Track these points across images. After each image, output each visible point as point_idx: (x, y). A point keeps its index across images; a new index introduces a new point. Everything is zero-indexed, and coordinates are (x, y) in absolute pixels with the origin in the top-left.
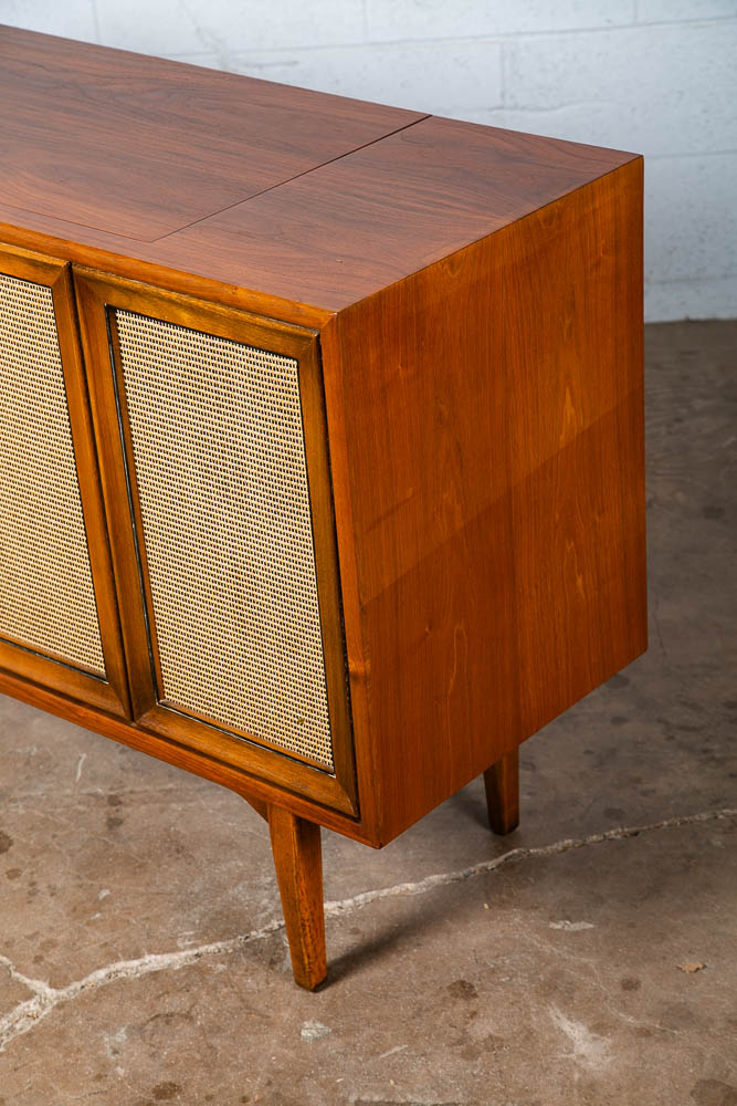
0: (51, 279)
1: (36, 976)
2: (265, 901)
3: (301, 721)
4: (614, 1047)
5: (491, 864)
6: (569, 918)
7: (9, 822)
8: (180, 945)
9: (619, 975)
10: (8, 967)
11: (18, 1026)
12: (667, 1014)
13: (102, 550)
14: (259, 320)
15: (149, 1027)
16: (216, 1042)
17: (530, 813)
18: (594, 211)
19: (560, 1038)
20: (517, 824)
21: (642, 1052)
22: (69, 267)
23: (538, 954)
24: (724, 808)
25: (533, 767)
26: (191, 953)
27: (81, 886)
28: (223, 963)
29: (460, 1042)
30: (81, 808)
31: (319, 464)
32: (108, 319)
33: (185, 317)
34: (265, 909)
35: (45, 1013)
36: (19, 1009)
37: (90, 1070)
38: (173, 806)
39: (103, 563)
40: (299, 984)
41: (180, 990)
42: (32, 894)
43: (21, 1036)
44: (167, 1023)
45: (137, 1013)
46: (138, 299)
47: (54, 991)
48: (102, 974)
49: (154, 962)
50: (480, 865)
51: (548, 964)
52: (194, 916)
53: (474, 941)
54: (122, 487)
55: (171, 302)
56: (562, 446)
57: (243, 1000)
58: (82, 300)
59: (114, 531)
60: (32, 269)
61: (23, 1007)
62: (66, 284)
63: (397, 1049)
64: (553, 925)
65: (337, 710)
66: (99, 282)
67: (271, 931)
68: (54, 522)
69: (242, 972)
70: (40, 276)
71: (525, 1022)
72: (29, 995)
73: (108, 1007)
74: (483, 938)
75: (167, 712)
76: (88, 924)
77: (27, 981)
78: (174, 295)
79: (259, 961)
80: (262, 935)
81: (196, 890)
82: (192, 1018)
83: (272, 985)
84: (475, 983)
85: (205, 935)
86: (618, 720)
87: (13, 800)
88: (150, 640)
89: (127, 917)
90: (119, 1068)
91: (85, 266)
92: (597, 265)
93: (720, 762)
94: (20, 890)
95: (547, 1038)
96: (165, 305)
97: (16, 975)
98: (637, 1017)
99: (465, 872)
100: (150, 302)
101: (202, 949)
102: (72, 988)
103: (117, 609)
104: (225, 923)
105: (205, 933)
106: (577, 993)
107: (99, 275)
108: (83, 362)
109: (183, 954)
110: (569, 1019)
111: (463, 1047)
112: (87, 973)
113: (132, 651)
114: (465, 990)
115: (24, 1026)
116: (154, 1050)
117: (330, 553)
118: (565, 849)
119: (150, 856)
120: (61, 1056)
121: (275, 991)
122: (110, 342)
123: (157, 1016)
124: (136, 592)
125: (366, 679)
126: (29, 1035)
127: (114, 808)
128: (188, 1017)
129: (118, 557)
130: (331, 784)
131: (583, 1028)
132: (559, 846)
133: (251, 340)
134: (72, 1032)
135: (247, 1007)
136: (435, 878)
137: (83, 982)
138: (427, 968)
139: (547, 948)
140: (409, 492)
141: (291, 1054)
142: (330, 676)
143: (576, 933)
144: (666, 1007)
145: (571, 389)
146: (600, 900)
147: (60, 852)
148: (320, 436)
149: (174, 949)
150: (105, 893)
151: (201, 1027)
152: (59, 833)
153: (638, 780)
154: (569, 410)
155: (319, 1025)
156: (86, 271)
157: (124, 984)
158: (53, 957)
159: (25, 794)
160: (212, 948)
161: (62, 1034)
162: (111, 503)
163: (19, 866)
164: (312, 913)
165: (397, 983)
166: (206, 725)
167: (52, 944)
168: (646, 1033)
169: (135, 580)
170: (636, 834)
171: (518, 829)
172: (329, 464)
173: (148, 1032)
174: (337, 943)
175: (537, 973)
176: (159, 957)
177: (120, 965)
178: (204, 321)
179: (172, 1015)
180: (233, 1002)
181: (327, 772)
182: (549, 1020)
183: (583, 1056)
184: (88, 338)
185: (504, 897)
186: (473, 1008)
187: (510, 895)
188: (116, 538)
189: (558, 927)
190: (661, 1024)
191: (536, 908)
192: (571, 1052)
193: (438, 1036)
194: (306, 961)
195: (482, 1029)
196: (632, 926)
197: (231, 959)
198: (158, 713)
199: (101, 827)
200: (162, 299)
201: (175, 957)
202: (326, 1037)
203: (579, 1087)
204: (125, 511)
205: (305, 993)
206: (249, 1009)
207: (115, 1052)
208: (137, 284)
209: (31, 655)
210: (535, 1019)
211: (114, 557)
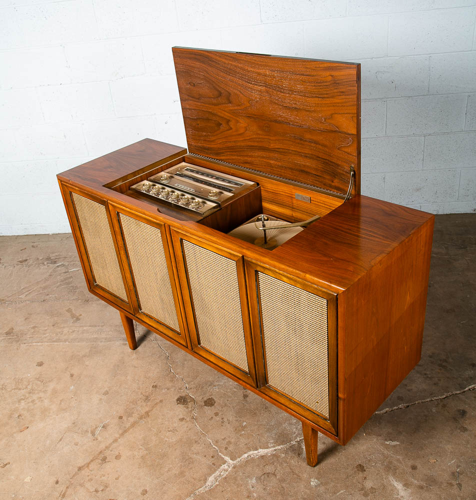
0: (236, 259)
1: (226, 455)
3: (318, 402)
4: (412, 493)
6: (391, 440)
7: (214, 394)
8: (269, 446)
9: (410, 463)
10: (217, 451)
11: (222, 474)
12: (427, 480)
13: (250, 340)
15: (262, 478)
16: (284, 485)
19: (394, 489)
21: (421, 495)
22: (243, 256)
23: (383, 454)
24: (434, 397)
26: (273, 449)
27: (237, 420)
28: (283, 453)
29: (362, 489)
30: (235, 390)
31: (333, 333)
32: (256, 274)
33: (285, 279)
34: (295, 433)
35: (230, 470)
36: (222, 467)
37: (245, 493)
40: (308, 464)
41: (271, 464)
42: (222, 422)
43: (223, 478)
44: (268, 476)
45: (258, 472)
46: (267, 271)
47: (232, 461)
48: (246, 455)
49: (262, 452)
51: (387, 458)
52: (273, 434)
53: (362, 448)
54: (258, 324)
55: (279, 274)
56: (405, 310)
57: (291, 469)
58: (247, 268)
60: (229, 255)
62: (241, 262)
63: (342, 491)
66: (252, 263)
67: (297, 442)
69: (289, 458)
70: (232, 257)
71: (382, 482)
72: (225, 462)
73: (249, 469)
74: (365, 447)
75: (269, 388)
76: (240, 436)
77: (223, 456)
78: (281, 272)
79: (295, 453)
80: (295, 443)
81: (273, 424)
82: (275, 475)
83: (300, 463)
84: (364, 465)
87: (215, 386)
88: (265, 368)
89: (252, 434)
90: (254, 494)
91: (248, 257)
93: (431, 378)
94: (219, 420)
95: (390, 489)
97: (220, 454)
98: (418, 481)
100: (272, 272)
101: (277, 448)
102: (237, 460)
104: (283, 438)
105: (277, 442)
106: (397, 471)
107: (254, 261)
108: (246, 285)
109: (271, 449)
110: (396, 481)
111: (363, 492)
112: (242, 455)
114: (361, 468)
115: (224, 474)
116: (265, 487)
117: (335, 360)
118: (386, 412)
119: (257, 410)
120: (236, 487)
121: (301, 466)
122: (256, 281)
123: (265, 474)
124: (261, 354)
125: (344, 400)
126: (226, 478)
127: (245, 391)
128: (274, 474)
130: (328, 423)
131: (401, 485)
132: (384, 411)
134: (239, 478)
135: (293, 472)
137: (241, 458)
138: (348, 459)
139: (386, 452)
140: (362, 339)
141: (308, 492)
143: (394, 446)
144: (426, 477)
145: (409, 291)
146: (400, 433)
147: (230, 407)
149: (268, 448)
150: (245, 423)
151: (278, 479)
152: (230, 399)
153: (406, 385)
154: (408, 298)
155: (316, 481)
156: (249, 259)
157: (253, 459)
158: (231, 448)
159: (218, 384)
160: (279, 447)
161: (235, 479)
162: (254, 328)
163: (218, 412)
165: (340, 464)
166: (283, 395)
167: (230, 442)
168: (421, 487)
170: (408, 406)
173: (262, 480)
175: (384, 462)
176: (263, 450)
177: (251, 452)
178: (291, 281)
179: (269, 473)
180: (288, 470)
181: (326, 419)
182: (389, 481)
183: (402, 497)
184: (248, 279)
185: (370, 431)
186: (365, 476)
187: (372, 430)
189: (388, 443)
190: (426, 484)
191: (381, 435)
192: (398, 495)
193: (355, 487)
195: (369, 484)
196: (412, 443)
197: (286, 452)
199: (242, 398)
200: (277, 272)
201: (268, 450)
202: (319, 485)
204: (259, 331)
205: (310, 467)
206: (294, 473)
207: (253, 487)
208: (268, 266)
210: (385, 481)
211: (254, 343)
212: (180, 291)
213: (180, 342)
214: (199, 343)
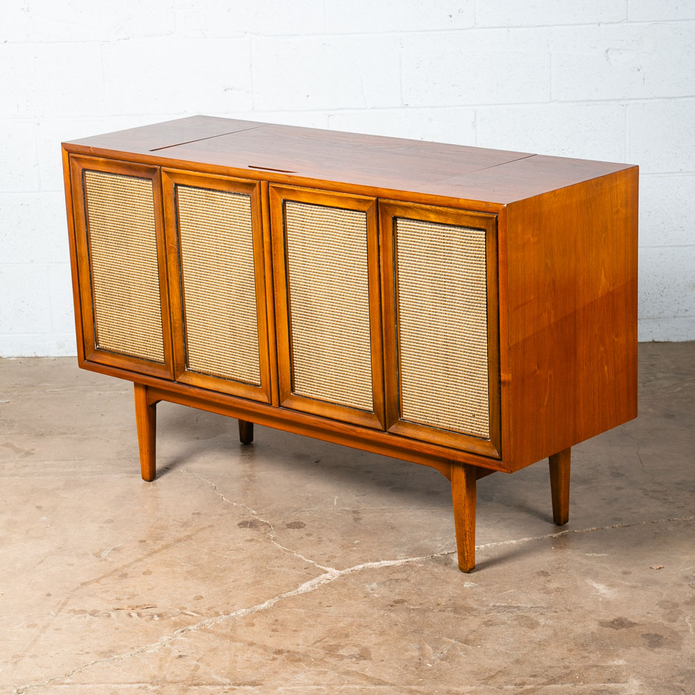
0: (367, 208)
1: (328, 566)
2: (440, 545)
3: (474, 416)
4: (619, 591)
5: (554, 535)
6: (595, 552)
7: (303, 518)
8: (398, 557)
9: (621, 570)
10: (313, 564)
11: (322, 582)
12: (645, 581)
13: (378, 340)
14: (469, 213)
15: (388, 583)
16: (422, 588)
17: (574, 519)
18: (617, 186)
19: (592, 588)
20: (567, 521)
21: (632, 593)
22: (377, 200)
23: (580, 563)
25: (575, 504)
26: (404, 561)
27: (344, 539)
28: (421, 564)
29: (543, 589)
30: (339, 514)
31: (493, 278)
32: (393, 224)
33: (433, 217)
34: (440, 547)
35: (335, 578)
36: (321, 576)
37: (361, 595)
38: (387, 514)
39: (378, 347)
40: (461, 570)
41: (401, 572)
42: (320, 541)
43: (325, 585)
44: (396, 582)
45: (381, 578)
46: (410, 211)
47: (338, 571)
48: (361, 566)
49: (386, 563)
50: (549, 535)
51: (585, 566)
52: (404, 549)
53: (547, 559)
54: (392, 306)
55: (426, 210)
56: (600, 296)
57: (433, 575)
58: (382, 217)
59: (386, 330)
60: (357, 204)
61: (323, 576)
62: (374, 209)
63: (511, 591)
64: (587, 554)
65: (493, 404)
66: (390, 205)
67: (444, 555)
68: (353, 332)
69: (431, 567)
71: (575, 583)
72: (326, 572)
73: (366, 576)
74: (552, 558)
75: (404, 423)
76: (351, 551)
77: (324, 568)
78: (429, 207)
81: (404, 541)
83: (447, 571)
84: (549, 571)
85: (410, 554)
86: (619, 488)
87: (303, 511)
88: (398, 386)
89: (370, 549)
90: (375, 595)
91: (385, 198)
92: (617, 212)
93: (673, 503)
94: (314, 540)
95: (586, 588)
96: (423, 212)
97: (318, 566)
98: (630, 582)
99: (542, 537)
100: (416, 211)
101: (410, 560)
102: (346, 570)
103: (383, 371)
104: (420, 551)
106: (600, 575)
107: (392, 202)
108: (379, 246)
109: (400, 561)
110: (597, 583)
111: (544, 591)
112: (353, 566)
113: (389, 392)
114: (544, 574)
115: (325, 582)
116: (391, 590)
117: (496, 321)
119: (378, 530)
120: (346, 590)
121: (448, 573)
122: (393, 234)
123: (391, 580)
124: (394, 361)
125: (509, 383)
126: (329, 585)
127: (356, 515)
128: (407, 580)
129: (386, 342)
130: (488, 444)
131: (603, 586)
132: (589, 529)
133: (464, 224)
134: (350, 584)
135: (435, 578)
136: (526, 539)
137: (352, 569)
138: (524, 567)
139: (585, 562)
140: (532, 297)
141: (459, 592)
142: (491, 386)
143: (599, 557)
144: (644, 579)
145: (604, 268)
146: (611, 547)
147: (331, 528)
148: (495, 265)
149: (396, 559)
150: (357, 541)
151: (414, 583)
152: (329, 522)
153: (630, 509)
154: (603, 279)
155: (472, 583)
156: (385, 201)
157: (372, 570)
158: (336, 561)
159: (308, 509)
160: (415, 559)
161: (345, 584)
162: (386, 315)
163: (311, 532)
164: (470, 528)
165: (509, 571)
166: (425, 426)
167: (334, 557)
168: (634, 587)
169: (394, 355)
170: (629, 526)
171: (567, 524)
172: (498, 277)
174: (479, 559)
175: (580, 569)
176: (388, 562)
177: (369, 564)
178: (441, 217)
179: (398, 579)
180: (428, 576)
181: (486, 439)
182: (586, 583)
183: (604, 594)
184: (383, 233)
185: (562, 545)
186: (548, 579)
187: (565, 545)
188: (386, 333)
189: (590, 555)
190: (642, 584)
191: (579, 549)
192: (597, 592)
193: (532, 587)
194: (466, 555)
195: (553, 585)
196: (628, 555)
197: (425, 563)
198: (399, 424)
199: (350, 521)
200: (422, 209)
201: (396, 562)
202: (476, 587)
203: (602, 602)
204: (393, 319)
205: (464, 573)
206: (437, 578)
207: (372, 590)
208: (411, 204)
209: (333, 405)
210: (579, 583)
211: (384, 343)
212: (271, 294)
213: (259, 399)
214: (293, 390)
